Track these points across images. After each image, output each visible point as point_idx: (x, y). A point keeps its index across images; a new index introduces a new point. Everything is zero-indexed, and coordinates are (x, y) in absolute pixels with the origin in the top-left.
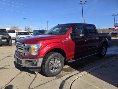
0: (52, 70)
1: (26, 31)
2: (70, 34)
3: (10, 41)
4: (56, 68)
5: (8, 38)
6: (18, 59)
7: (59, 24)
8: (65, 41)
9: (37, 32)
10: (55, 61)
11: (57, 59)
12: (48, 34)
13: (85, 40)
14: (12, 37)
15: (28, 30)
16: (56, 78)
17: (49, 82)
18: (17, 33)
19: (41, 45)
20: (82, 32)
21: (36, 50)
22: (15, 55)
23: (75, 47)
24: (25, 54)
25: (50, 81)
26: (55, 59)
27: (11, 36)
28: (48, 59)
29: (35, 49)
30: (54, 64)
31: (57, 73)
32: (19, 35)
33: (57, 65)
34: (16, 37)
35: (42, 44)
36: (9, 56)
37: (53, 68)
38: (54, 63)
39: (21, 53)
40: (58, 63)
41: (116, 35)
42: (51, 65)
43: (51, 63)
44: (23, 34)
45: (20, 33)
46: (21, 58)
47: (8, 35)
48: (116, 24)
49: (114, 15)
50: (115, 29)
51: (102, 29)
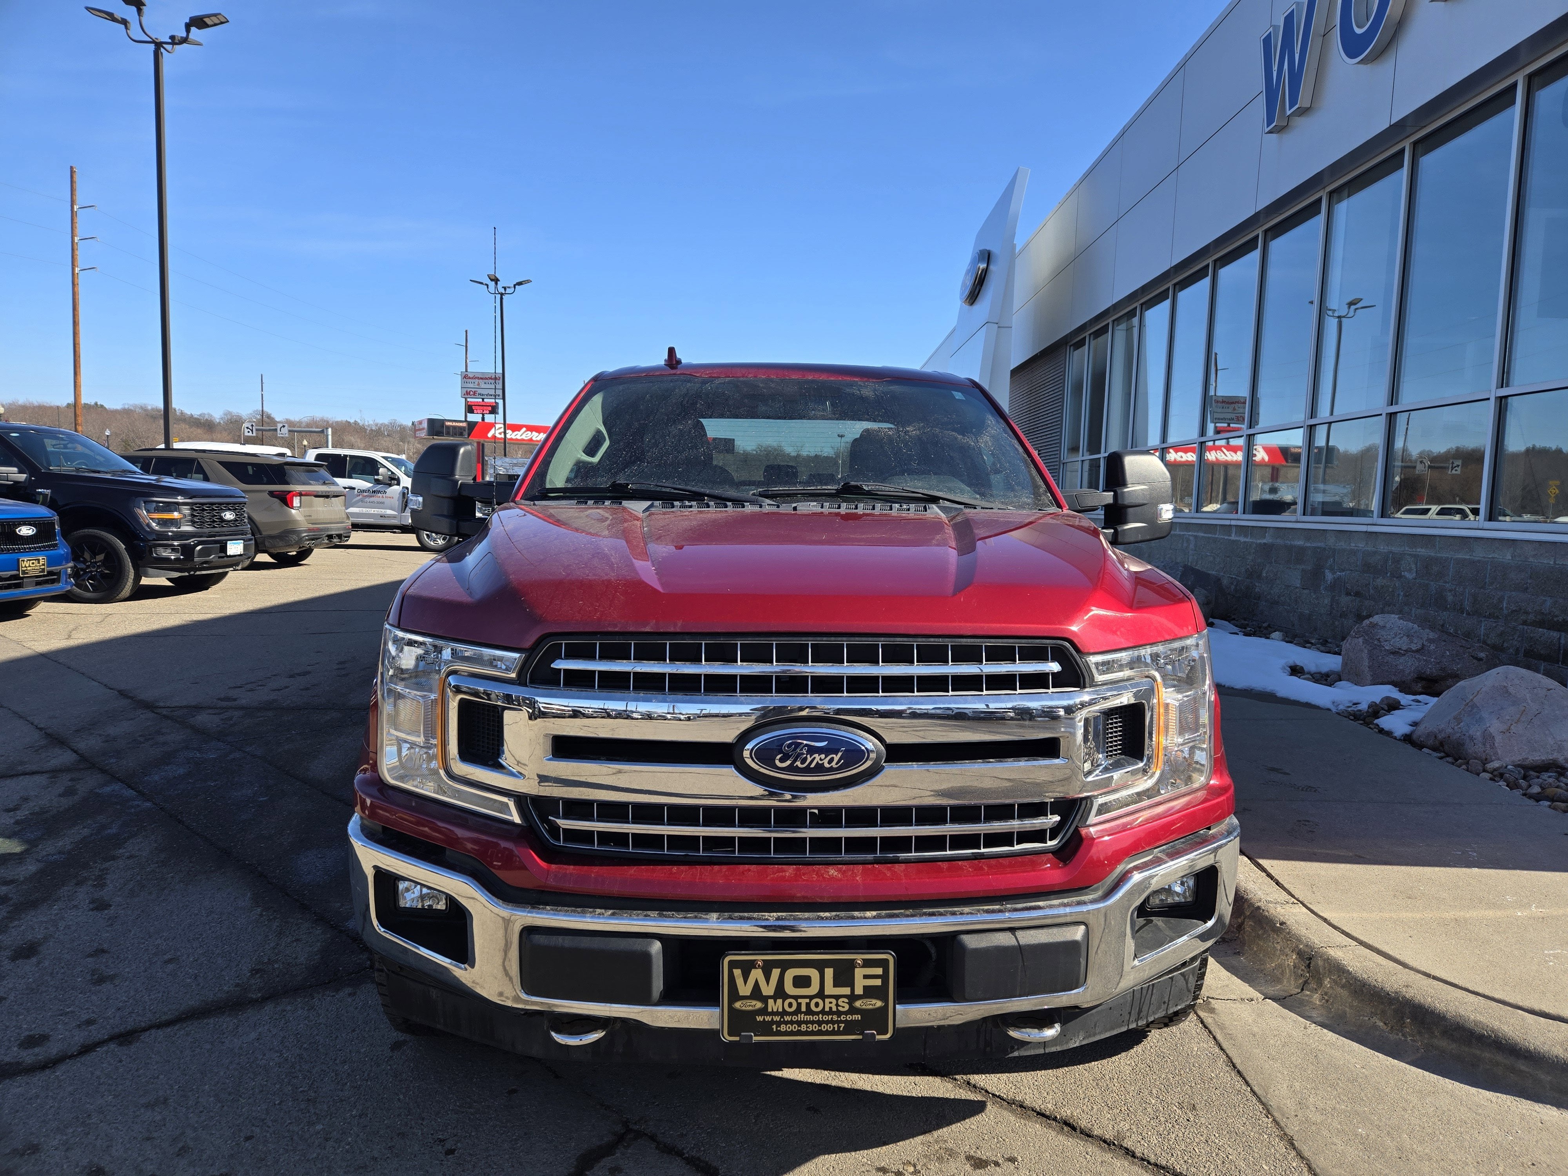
48: (482, 379)
49: (496, 280)
50: (494, 437)
51: (330, 430)
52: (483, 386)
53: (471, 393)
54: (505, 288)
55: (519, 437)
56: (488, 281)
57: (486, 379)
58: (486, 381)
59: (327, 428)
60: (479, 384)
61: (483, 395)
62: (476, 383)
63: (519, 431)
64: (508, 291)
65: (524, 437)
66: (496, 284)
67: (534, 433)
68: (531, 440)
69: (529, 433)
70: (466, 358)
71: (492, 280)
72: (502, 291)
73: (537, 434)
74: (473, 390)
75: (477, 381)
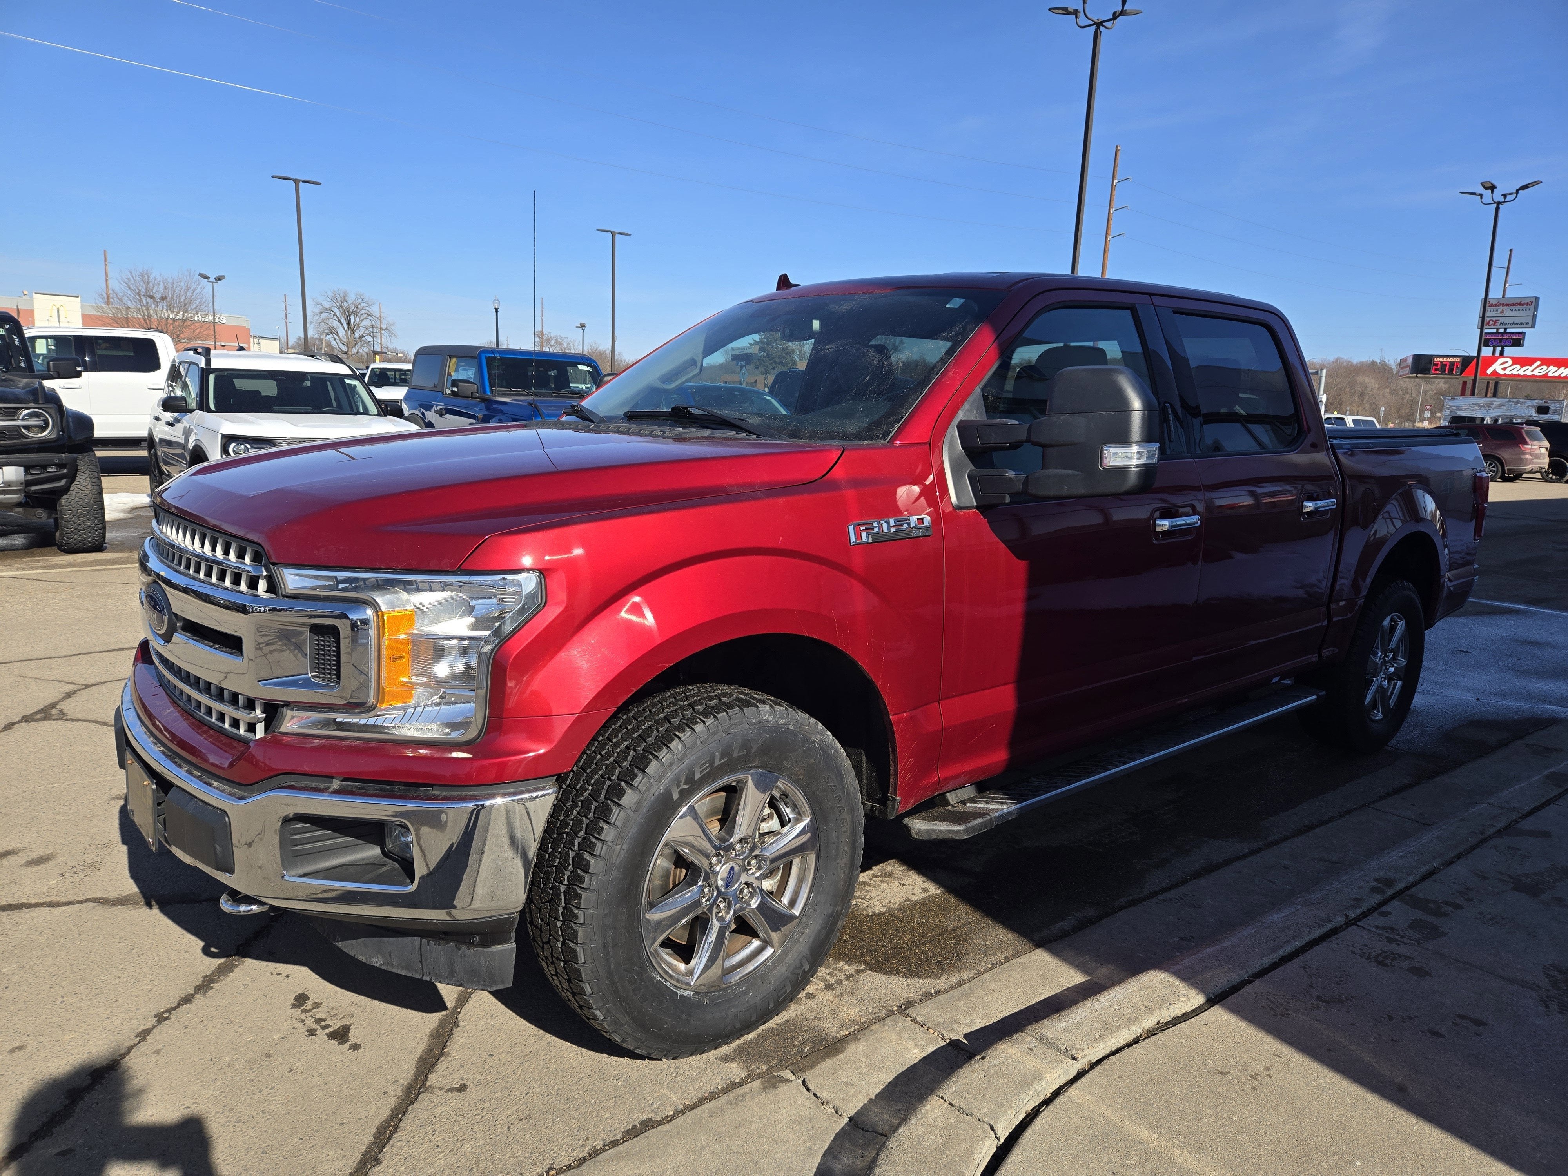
0: (686, 953)
1: (307, 349)
2: (963, 428)
3: (82, 486)
4: (744, 927)
5: (43, 446)
6: (163, 785)
7: (784, 282)
8: (886, 526)
9: (466, 373)
10: (727, 817)
11: (762, 786)
12: (632, 417)
13: (1164, 524)
14: (98, 433)
15: (339, 346)
16: (735, 1071)
17: (632, 1133)
18: (175, 375)
19: (529, 582)
20: (1136, 404)
21: (442, 670)
22: (130, 718)
23: (1030, 616)
24: (273, 711)
25: (647, 1125)
26: (732, 792)
27: (85, 423)
28: (629, 798)
29: (439, 653)
30: (722, 870)
31: (754, 997)
32: (203, 405)
33: (753, 874)
34: (162, 432)
35: (544, 572)
36: (46, 713)
37: (699, 925)
38: (723, 848)
39: (219, 694)
40: (775, 847)
41: (1505, 454)
42: (666, 892)
43: (680, 861)
44: (269, 389)
45: (226, 377)
46: (208, 774)
47: (53, 399)
48: (1507, 305)
49: (1492, 188)
50: (1495, 372)
51: (1325, 371)
52: (1508, 313)
53: (1491, 323)
54: (1505, 196)
55: (1528, 373)
56: (1481, 190)
57: (1513, 305)
58: (1513, 307)
59: (1322, 370)
60: (1502, 312)
61: (1506, 324)
62: (1500, 311)
63: (1531, 365)
64: (1509, 198)
65: (1536, 373)
66: (1492, 192)
67: (1552, 367)
68: (1546, 375)
69: (1545, 367)
70: (1506, 282)
71: (1486, 188)
72: (1502, 199)
73: (1556, 369)
74: (1494, 319)
75: (1500, 308)
